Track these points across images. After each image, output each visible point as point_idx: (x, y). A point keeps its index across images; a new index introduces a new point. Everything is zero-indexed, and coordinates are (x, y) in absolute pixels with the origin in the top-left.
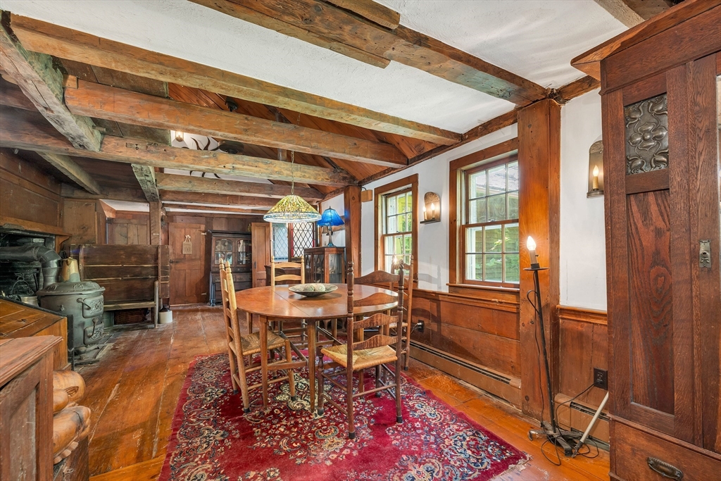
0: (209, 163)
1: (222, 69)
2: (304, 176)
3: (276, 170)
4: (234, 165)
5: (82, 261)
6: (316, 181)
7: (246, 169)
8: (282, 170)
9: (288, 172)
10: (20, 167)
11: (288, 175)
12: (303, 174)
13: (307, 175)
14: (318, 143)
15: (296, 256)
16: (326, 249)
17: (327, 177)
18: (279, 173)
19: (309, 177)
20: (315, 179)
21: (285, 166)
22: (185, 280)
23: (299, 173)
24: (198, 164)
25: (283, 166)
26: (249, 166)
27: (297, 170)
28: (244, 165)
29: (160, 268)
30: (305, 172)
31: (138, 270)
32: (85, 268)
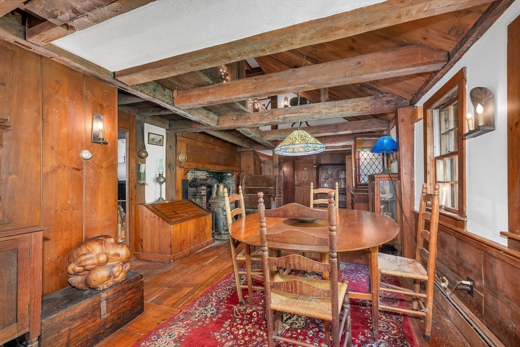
0: (268, 118)
1: (189, 52)
2: (342, 111)
3: (316, 111)
4: (285, 116)
5: (243, 184)
6: (354, 112)
7: (293, 117)
8: (322, 110)
9: (327, 111)
10: (212, 140)
11: (326, 114)
12: (341, 109)
13: (345, 109)
14: (316, 77)
15: (363, 182)
16: (376, 176)
17: (367, 106)
18: (319, 113)
19: (347, 110)
20: (354, 110)
21: (324, 106)
22: (304, 198)
23: (337, 109)
24: (262, 121)
25: (322, 107)
26: (295, 113)
27: (335, 106)
28: (291, 114)
29: (277, 189)
30: (343, 107)
31: (267, 190)
32: (245, 189)
